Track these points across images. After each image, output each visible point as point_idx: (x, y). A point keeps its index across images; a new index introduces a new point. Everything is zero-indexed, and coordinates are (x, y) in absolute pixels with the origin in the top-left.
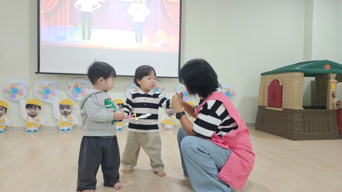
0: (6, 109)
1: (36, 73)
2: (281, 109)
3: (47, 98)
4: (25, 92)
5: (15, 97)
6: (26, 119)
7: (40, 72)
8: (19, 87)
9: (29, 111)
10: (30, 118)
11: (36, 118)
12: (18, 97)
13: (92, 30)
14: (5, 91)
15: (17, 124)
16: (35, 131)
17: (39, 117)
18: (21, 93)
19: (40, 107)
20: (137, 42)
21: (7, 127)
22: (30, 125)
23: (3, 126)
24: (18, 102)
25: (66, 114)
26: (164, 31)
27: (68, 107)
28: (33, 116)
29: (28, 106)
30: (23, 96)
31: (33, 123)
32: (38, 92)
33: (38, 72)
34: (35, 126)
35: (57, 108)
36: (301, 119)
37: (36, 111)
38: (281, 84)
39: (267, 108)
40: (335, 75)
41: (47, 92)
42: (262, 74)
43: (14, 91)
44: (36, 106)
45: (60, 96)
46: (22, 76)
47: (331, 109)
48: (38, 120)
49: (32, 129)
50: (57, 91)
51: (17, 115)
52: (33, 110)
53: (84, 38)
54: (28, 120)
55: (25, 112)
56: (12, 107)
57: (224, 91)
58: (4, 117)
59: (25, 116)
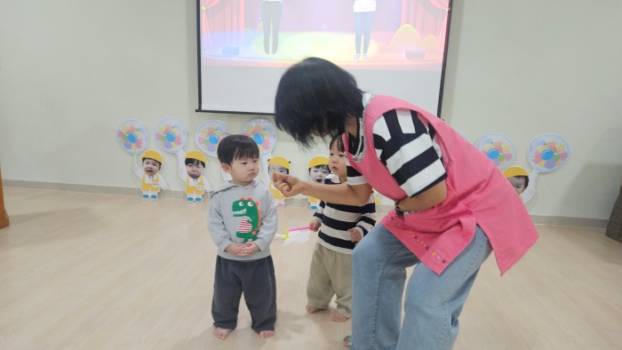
0: (160, 164)
1: (197, 111)
4: (184, 139)
5: (171, 147)
6: (185, 181)
7: (203, 108)
8: (176, 132)
9: (190, 169)
10: (191, 179)
11: (199, 179)
12: (175, 148)
13: (281, 35)
14: (159, 137)
15: (175, 187)
16: (198, 199)
17: (203, 178)
18: (178, 141)
19: (203, 164)
20: (358, 52)
21: (161, 189)
22: (192, 189)
23: (157, 189)
24: (174, 154)
26: (415, 26)
28: (195, 177)
29: (189, 161)
30: (181, 146)
31: (195, 188)
32: (201, 140)
33: (199, 110)
34: (198, 192)
37: (199, 170)
41: (213, 140)
43: (169, 138)
44: (198, 161)
46: (179, 115)
48: (202, 183)
49: (194, 197)
51: (174, 174)
52: (195, 168)
53: (267, 51)
54: (188, 182)
55: (185, 169)
56: (167, 160)
57: (541, 149)
58: (158, 176)
59: (185, 176)
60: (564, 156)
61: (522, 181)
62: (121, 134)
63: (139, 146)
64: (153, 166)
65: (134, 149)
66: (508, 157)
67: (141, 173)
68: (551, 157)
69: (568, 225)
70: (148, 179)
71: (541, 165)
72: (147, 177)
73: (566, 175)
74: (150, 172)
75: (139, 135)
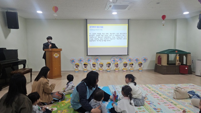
2: (161, 65)
3: (89, 62)
4: (83, 60)
5: (81, 62)
8: (82, 59)
12: (82, 62)
14: (78, 60)
15: (81, 69)
17: (87, 67)
18: (82, 61)
19: (87, 65)
22: (85, 70)
23: (78, 70)
25: (94, 67)
27: (95, 65)
28: (86, 67)
29: (84, 65)
32: (87, 61)
33: (87, 55)
35: (92, 65)
36: (166, 68)
38: (161, 57)
39: (158, 65)
40: (178, 54)
41: (89, 60)
42: (157, 53)
43: (80, 60)
45: (92, 62)
46: (82, 56)
47: (177, 65)
48: (87, 68)
50: (92, 60)
51: (81, 67)
55: (83, 66)
56: (80, 65)
57: (143, 59)
58: (78, 68)
59: (84, 67)
60: (147, 59)
61: (141, 64)
62: (71, 60)
63: (74, 62)
64: (77, 66)
65: (74, 63)
66: (139, 60)
67: (75, 67)
68: (145, 60)
69: (149, 71)
70: (76, 69)
71: (144, 61)
72: (76, 68)
73: (148, 62)
74: (77, 67)
75: (75, 60)
